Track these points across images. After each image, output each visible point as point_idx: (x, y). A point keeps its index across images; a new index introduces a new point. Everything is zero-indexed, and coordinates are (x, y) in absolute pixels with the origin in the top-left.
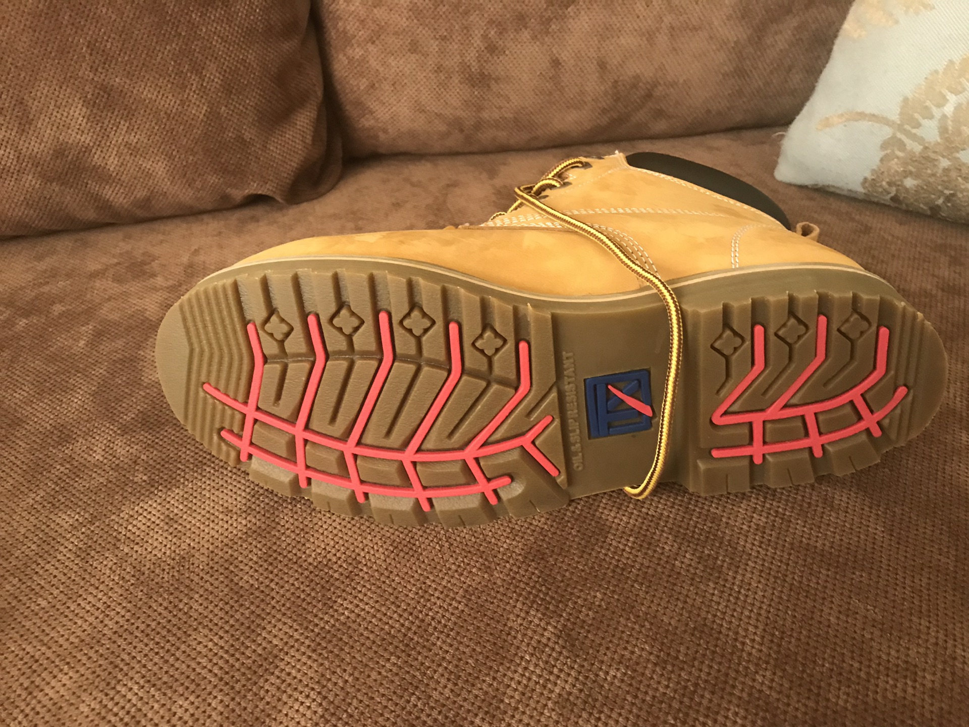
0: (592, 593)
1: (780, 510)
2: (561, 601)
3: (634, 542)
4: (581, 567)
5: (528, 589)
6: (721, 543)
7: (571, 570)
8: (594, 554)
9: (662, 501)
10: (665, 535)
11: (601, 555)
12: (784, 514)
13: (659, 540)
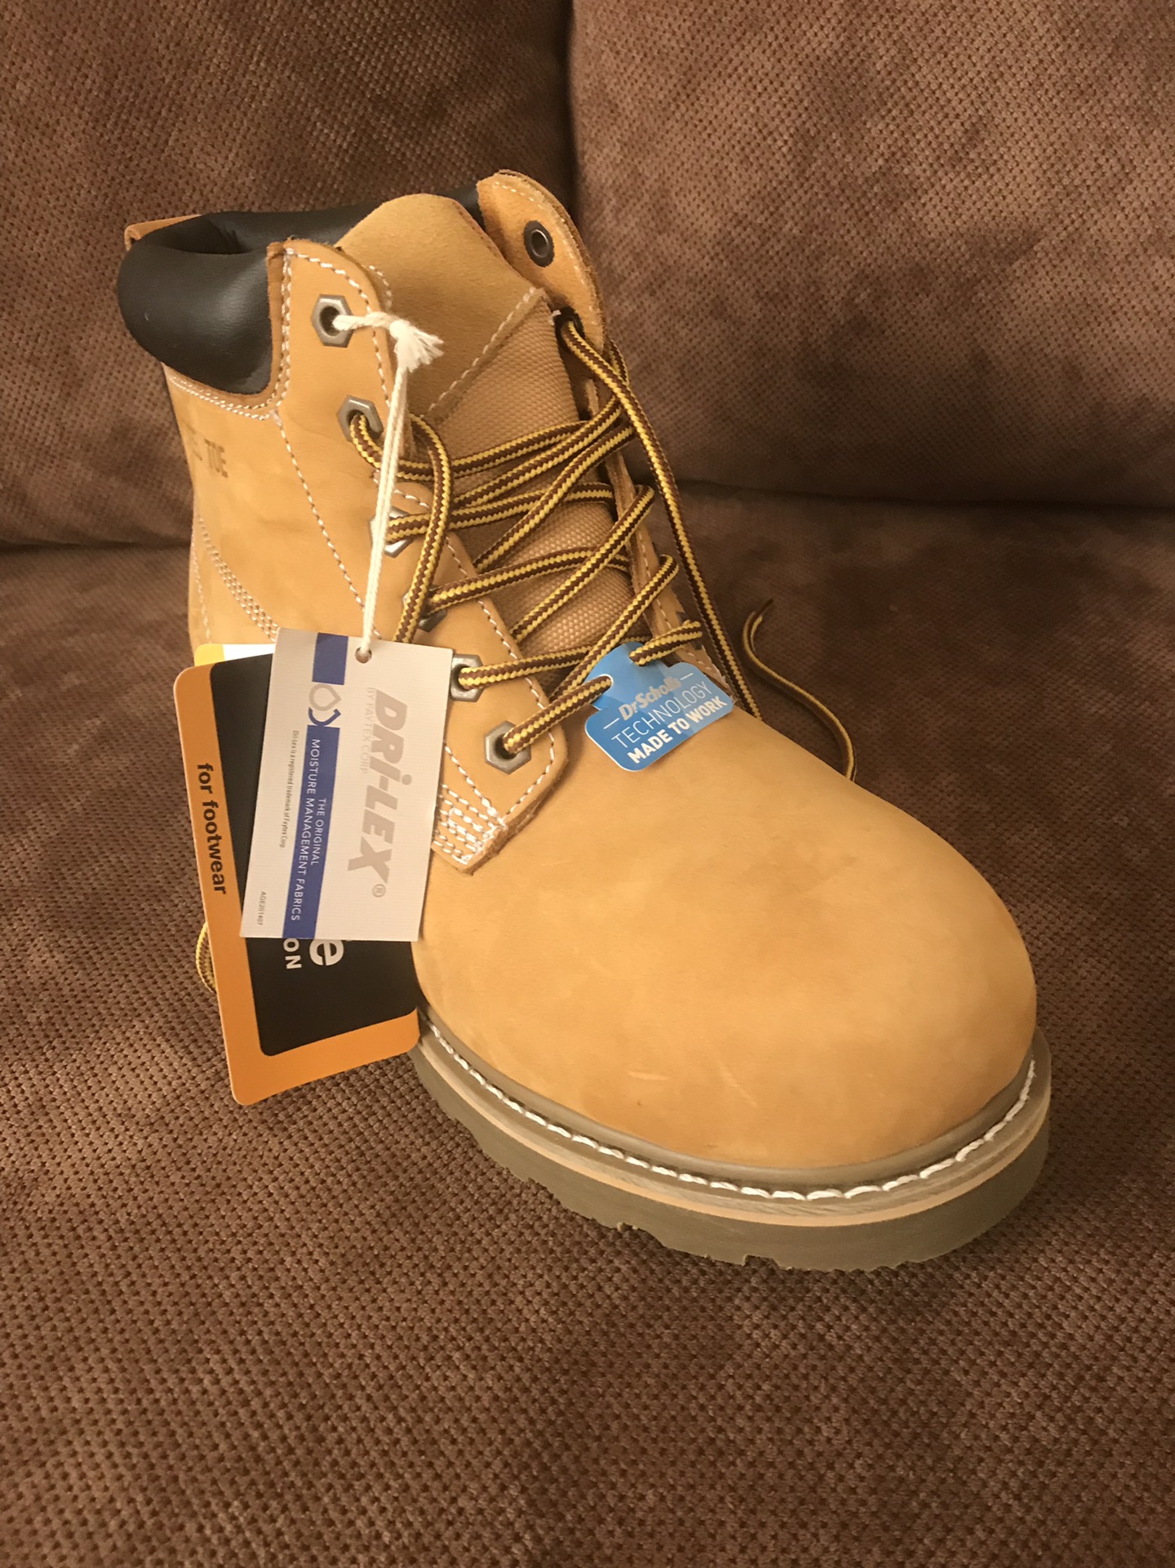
0: (640, 1489)
1: (1099, 1420)
2: (575, 1484)
3: (768, 1397)
4: (645, 1421)
5: (529, 1435)
6: (939, 1459)
7: (625, 1419)
8: (681, 1399)
9: (862, 1317)
10: (835, 1400)
11: (693, 1405)
12: (1103, 1433)
13: (818, 1409)
